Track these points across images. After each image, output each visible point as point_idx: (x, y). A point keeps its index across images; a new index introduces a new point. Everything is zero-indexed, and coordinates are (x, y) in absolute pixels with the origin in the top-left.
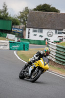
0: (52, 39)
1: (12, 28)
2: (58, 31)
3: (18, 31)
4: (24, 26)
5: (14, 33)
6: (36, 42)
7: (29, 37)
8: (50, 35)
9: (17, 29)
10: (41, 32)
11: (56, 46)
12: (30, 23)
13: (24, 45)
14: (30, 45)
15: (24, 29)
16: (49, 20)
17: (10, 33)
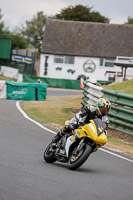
0: (93, 77)
1: (11, 54)
2: (105, 61)
3: (24, 60)
4: (37, 50)
5: (15, 65)
6: (60, 84)
7: (46, 73)
8: (89, 68)
9: (23, 56)
10: (72, 62)
11: (103, 91)
12: (49, 45)
13: (36, 89)
14: (48, 89)
15: (36, 57)
16: (87, 38)
17: (6, 65)
